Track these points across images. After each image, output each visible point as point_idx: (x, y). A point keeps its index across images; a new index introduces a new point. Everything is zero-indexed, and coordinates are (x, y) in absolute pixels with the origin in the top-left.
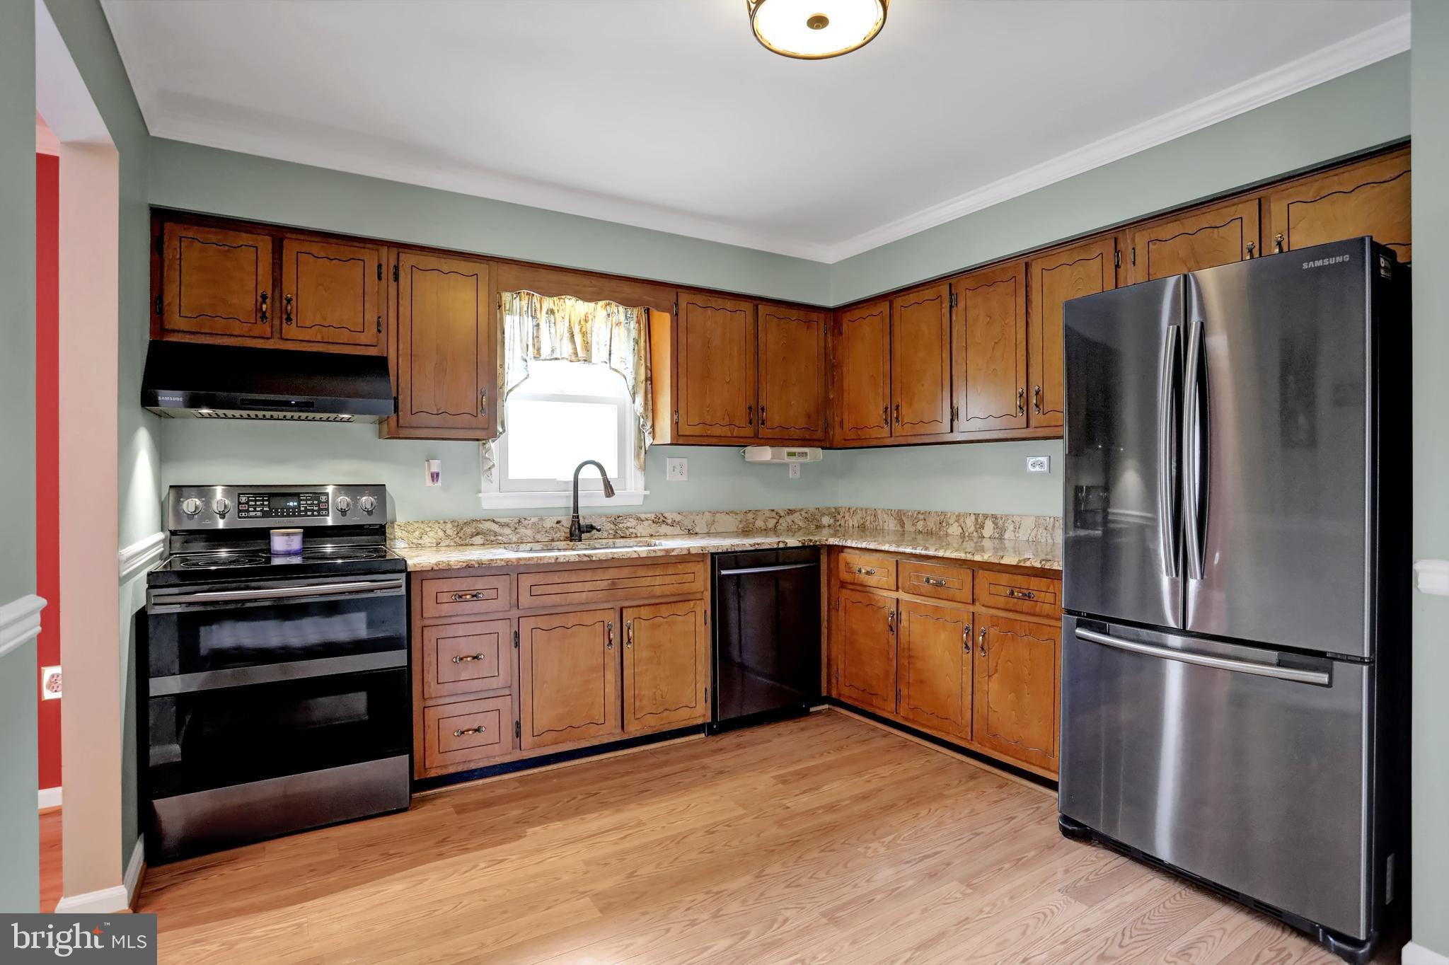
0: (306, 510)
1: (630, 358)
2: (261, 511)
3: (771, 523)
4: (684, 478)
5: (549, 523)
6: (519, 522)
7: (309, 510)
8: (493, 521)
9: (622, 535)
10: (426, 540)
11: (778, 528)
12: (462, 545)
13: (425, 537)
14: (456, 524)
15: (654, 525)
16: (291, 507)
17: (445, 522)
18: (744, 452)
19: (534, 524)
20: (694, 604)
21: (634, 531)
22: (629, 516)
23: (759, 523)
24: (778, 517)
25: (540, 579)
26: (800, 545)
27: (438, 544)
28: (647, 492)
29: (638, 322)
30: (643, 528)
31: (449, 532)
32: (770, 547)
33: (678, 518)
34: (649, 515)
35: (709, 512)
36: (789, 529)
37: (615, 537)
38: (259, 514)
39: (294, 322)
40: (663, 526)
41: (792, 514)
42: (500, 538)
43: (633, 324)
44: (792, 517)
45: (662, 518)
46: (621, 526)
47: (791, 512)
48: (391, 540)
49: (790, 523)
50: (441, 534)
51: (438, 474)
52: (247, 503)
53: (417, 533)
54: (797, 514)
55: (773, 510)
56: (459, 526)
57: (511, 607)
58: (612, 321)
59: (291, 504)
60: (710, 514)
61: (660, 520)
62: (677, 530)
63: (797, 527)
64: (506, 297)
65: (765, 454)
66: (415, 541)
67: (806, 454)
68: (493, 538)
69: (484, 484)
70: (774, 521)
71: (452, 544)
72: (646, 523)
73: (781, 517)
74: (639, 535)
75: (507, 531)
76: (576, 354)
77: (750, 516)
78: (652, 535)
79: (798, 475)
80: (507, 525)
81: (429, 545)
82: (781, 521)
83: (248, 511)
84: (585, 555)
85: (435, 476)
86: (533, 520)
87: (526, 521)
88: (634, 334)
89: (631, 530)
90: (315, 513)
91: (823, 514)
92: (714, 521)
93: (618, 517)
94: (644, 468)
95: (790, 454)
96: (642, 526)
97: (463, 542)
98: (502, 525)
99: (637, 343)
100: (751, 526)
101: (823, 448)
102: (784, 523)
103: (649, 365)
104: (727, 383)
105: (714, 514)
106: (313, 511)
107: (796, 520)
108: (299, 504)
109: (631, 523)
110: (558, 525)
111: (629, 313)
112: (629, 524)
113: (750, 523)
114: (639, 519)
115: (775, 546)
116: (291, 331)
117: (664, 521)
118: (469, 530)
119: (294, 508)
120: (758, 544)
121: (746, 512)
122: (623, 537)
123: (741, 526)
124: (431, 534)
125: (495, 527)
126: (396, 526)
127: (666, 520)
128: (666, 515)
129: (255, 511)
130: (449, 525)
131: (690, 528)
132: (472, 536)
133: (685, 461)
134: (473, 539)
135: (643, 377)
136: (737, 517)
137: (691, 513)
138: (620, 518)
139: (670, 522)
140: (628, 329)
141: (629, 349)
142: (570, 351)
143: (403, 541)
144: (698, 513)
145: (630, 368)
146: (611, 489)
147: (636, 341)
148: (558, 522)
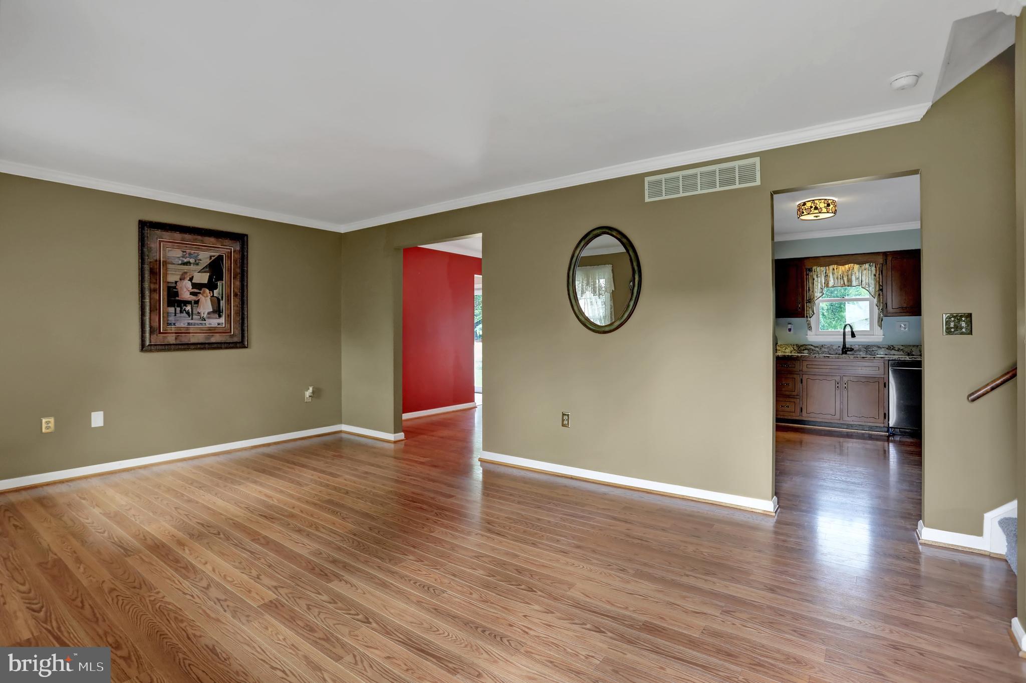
1: (872, 282)
4: (907, 330)
5: (835, 347)
6: (822, 346)
8: (812, 345)
9: (870, 353)
12: (800, 353)
13: (787, 350)
20: (878, 379)
22: (875, 346)
27: (791, 352)
28: (884, 337)
29: (876, 267)
30: (881, 351)
31: (795, 348)
33: (902, 348)
34: (884, 346)
37: (866, 354)
40: (893, 351)
42: (814, 351)
43: (873, 268)
45: (892, 348)
46: (869, 350)
50: (792, 349)
51: (791, 329)
53: (784, 348)
56: (799, 346)
58: (862, 270)
62: (901, 353)
64: (814, 268)
68: (811, 351)
69: (809, 333)
71: (796, 352)
72: (883, 349)
74: (879, 354)
75: (817, 349)
76: (844, 284)
80: (817, 347)
81: (788, 352)
85: (790, 330)
86: (828, 346)
87: (825, 346)
88: (874, 272)
93: (867, 346)
94: (880, 326)
98: (815, 347)
103: (881, 284)
109: (875, 348)
112: (873, 349)
114: (879, 347)
118: (802, 348)
124: (789, 349)
125: (813, 348)
128: (894, 346)
130: (795, 346)
131: (908, 352)
132: (804, 350)
133: (907, 323)
135: (877, 289)
137: (909, 346)
139: (896, 349)
140: (871, 271)
141: (872, 279)
142: (842, 283)
143: (779, 350)
144: (914, 346)
145: (872, 286)
146: (854, 334)
147: (875, 275)
148: (839, 347)
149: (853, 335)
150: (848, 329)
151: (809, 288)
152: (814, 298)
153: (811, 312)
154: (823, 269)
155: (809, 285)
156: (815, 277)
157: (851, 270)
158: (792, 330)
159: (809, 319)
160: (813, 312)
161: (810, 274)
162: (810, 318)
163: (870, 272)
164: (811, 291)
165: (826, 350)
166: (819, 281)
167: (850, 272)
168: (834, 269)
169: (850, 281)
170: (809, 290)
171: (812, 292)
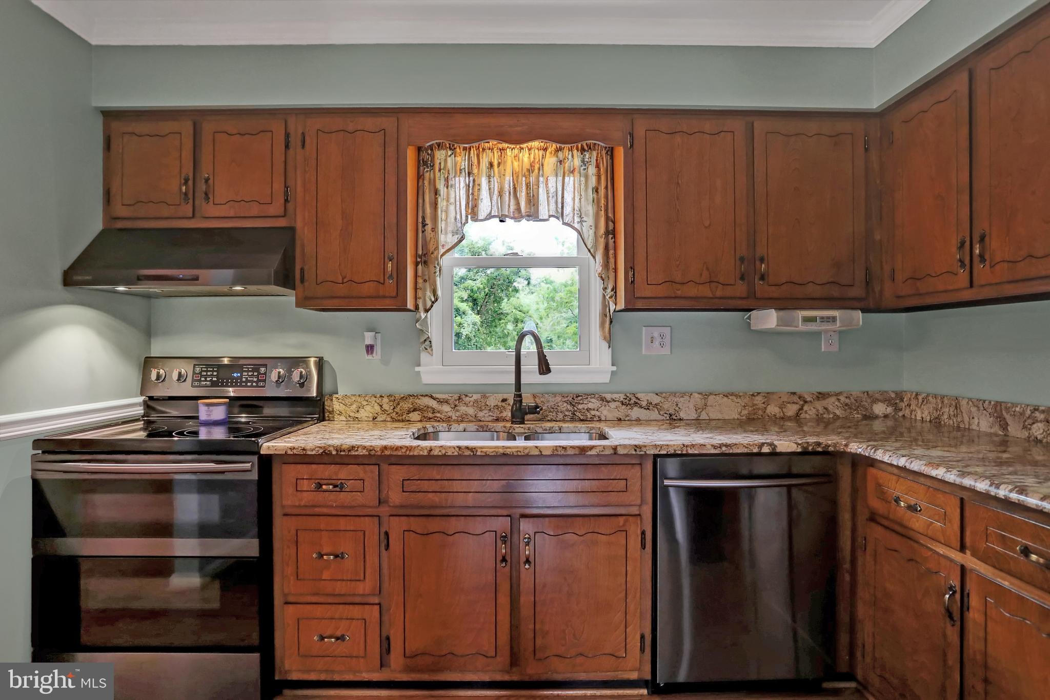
0: (247, 381)
1: (588, 209)
2: (211, 381)
3: (791, 410)
4: (666, 351)
5: (493, 401)
6: (460, 398)
7: (250, 381)
8: (432, 397)
9: (582, 418)
10: (363, 414)
11: (803, 416)
12: (399, 421)
13: (361, 411)
14: (393, 398)
15: (624, 407)
16: (234, 378)
17: (381, 396)
18: (749, 318)
19: (476, 401)
20: (625, 521)
21: (597, 413)
22: (592, 395)
23: (773, 409)
24: (802, 403)
25: (413, 472)
26: (799, 450)
27: (374, 419)
28: (614, 368)
29: (598, 166)
30: (608, 410)
31: (386, 407)
32: (746, 450)
33: (656, 400)
34: (615, 396)
35: (699, 393)
36: (819, 419)
37: (573, 420)
38: (208, 383)
39: (211, 200)
40: (635, 408)
41: (824, 399)
42: (438, 415)
43: (592, 170)
44: (825, 403)
45: (634, 399)
46: (580, 407)
47: (821, 396)
48: (329, 412)
49: (821, 411)
50: (377, 408)
51: (372, 347)
52: (200, 373)
53: (354, 406)
54: (833, 399)
55: (794, 393)
56: (396, 400)
57: (379, 502)
58: (564, 168)
59: (235, 375)
60: (700, 396)
61: (631, 401)
62: (654, 414)
63: (831, 416)
64: (440, 155)
65: (769, 319)
66: (352, 414)
67: (834, 319)
68: (430, 415)
69: (424, 356)
70: (795, 408)
71: (389, 419)
72: (613, 405)
73: (806, 402)
74: (603, 418)
75: (446, 408)
76: (518, 209)
77: (759, 400)
78: (620, 420)
79: (835, 348)
80: (447, 402)
81: (366, 419)
82: (805, 408)
83: (200, 381)
84: (467, 448)
85: (370, 349)
86: (475, 397)
87: (467, 398)
88: (593, 181)
89: (593, 413)
90: (254, 384)
91: (875, 401)
92: (706, 405)
93: (577, 397)
94: (609, 339)
95: (807, 320)
96: (607, 407)
97: (400, 418)
98: (440, 402)
99: (597, 191)
100: (760, 412)
101: (864, 311)
102: (810, 412)
103: (610, 215)
104: (706, 227)
105: (705, 395)
106: (252, 382)
107: (830, 408)
108: (242, 375)
109: (594, 403)
110: (503, 404)
111: (587, 156)
112: (590, 406)
113: (759, 409)
114: (603, 399)
115: (756, 450)
116: (211, 210)
117: (636, 403)
118: (406, 405)
119: (237, 378)
120: (726, 446)
121: (753, 395)
122: (582, 420)
123: (745, 412)
124: (368, 408)
125: (433, 404)
126: (334, 399)
127: (639, 402)
128: (639, 395)
129: (206, 380)
130: (386, 400)
131: (672, 411)
132: (409, 412)
133: (667, 331)
134: (411, 415)
135: (602, 230)
136: (739, 400)
137: (674, 394)
138: (579, 398)
139: (644, 404)
140: (586, 177)
141: (587, 199)
142: (512, 208)
143: (340, 414)
144: (683, 395)
145: (590, 220)
146: (547, 365)
147: (596, 190)
148: (504, 400)
149: (544, 367)
150: (528, 346)
151: (423, 218)
152: (437, 248)
153: (429, 294)
154: (461, 160)
155: (424, 212)
156: (441, 186)
157: (536, 171)
158: (378, 349)
159: (423, 315)
160: (434, 292)
161: (427, 175)
162: (427, 311)
163: (583, 179)
164: (429, 228)
165: (471, 411)
166: (452, 200)
167: (532, 179)
168: (491, 165)
169: (533, 201)
170: (424, 225)
171: (434, 229)
